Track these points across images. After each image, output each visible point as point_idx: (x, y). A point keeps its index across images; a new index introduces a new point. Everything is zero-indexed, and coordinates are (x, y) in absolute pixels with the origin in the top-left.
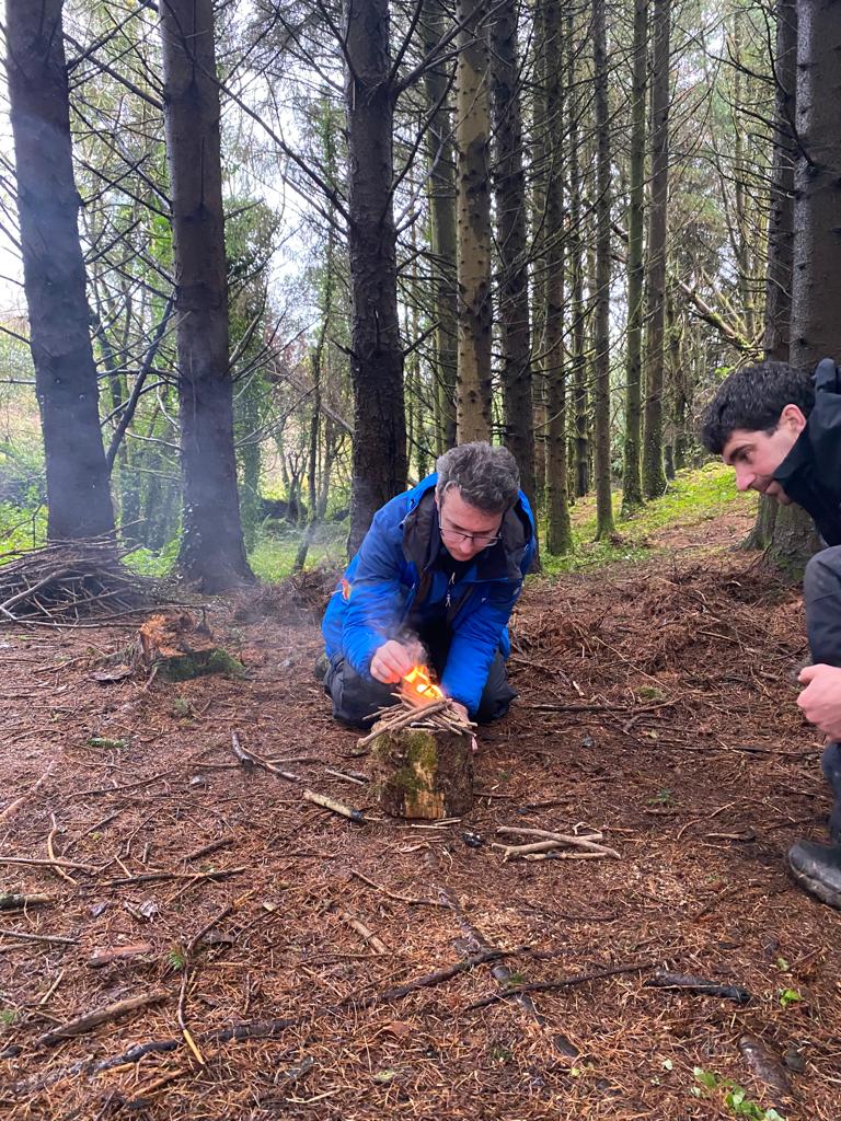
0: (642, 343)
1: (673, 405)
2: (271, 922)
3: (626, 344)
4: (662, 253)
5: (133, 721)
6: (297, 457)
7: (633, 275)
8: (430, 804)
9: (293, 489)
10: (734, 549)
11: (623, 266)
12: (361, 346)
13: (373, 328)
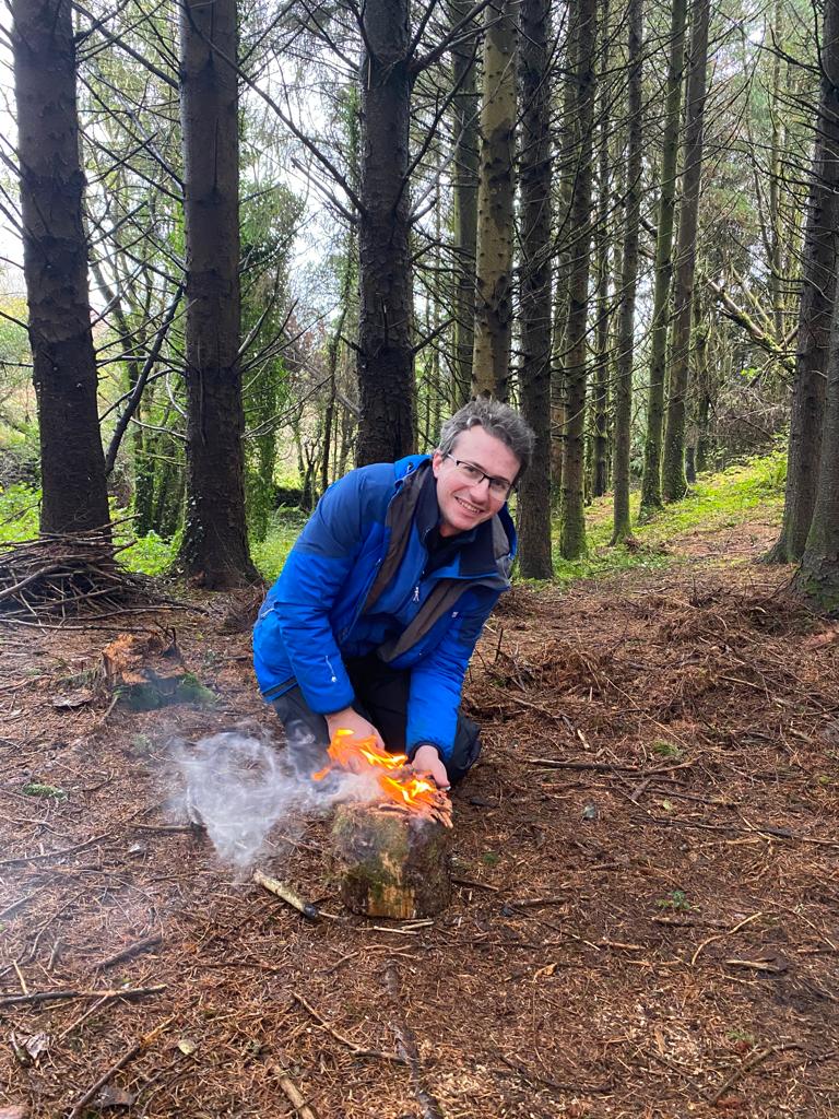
0: (667, 342)
1: (696, 406)
2: (184, 1072)
3: (651, 342)
4: (691, 250)
5: (82, 761)
6: (314, 446)
7: (662, 271)
8: (398, 902)
9: (308, 477)
10: (755, 561)
11: (650, 262)
12: (368, 341)
13: (381, 323)
